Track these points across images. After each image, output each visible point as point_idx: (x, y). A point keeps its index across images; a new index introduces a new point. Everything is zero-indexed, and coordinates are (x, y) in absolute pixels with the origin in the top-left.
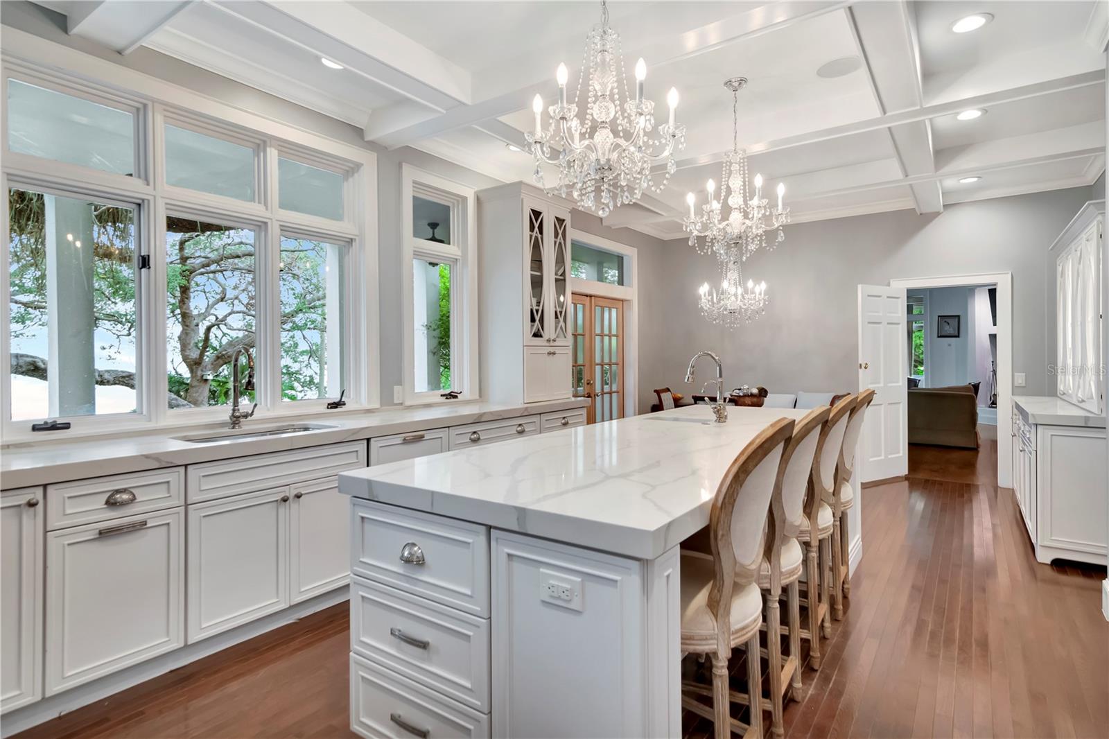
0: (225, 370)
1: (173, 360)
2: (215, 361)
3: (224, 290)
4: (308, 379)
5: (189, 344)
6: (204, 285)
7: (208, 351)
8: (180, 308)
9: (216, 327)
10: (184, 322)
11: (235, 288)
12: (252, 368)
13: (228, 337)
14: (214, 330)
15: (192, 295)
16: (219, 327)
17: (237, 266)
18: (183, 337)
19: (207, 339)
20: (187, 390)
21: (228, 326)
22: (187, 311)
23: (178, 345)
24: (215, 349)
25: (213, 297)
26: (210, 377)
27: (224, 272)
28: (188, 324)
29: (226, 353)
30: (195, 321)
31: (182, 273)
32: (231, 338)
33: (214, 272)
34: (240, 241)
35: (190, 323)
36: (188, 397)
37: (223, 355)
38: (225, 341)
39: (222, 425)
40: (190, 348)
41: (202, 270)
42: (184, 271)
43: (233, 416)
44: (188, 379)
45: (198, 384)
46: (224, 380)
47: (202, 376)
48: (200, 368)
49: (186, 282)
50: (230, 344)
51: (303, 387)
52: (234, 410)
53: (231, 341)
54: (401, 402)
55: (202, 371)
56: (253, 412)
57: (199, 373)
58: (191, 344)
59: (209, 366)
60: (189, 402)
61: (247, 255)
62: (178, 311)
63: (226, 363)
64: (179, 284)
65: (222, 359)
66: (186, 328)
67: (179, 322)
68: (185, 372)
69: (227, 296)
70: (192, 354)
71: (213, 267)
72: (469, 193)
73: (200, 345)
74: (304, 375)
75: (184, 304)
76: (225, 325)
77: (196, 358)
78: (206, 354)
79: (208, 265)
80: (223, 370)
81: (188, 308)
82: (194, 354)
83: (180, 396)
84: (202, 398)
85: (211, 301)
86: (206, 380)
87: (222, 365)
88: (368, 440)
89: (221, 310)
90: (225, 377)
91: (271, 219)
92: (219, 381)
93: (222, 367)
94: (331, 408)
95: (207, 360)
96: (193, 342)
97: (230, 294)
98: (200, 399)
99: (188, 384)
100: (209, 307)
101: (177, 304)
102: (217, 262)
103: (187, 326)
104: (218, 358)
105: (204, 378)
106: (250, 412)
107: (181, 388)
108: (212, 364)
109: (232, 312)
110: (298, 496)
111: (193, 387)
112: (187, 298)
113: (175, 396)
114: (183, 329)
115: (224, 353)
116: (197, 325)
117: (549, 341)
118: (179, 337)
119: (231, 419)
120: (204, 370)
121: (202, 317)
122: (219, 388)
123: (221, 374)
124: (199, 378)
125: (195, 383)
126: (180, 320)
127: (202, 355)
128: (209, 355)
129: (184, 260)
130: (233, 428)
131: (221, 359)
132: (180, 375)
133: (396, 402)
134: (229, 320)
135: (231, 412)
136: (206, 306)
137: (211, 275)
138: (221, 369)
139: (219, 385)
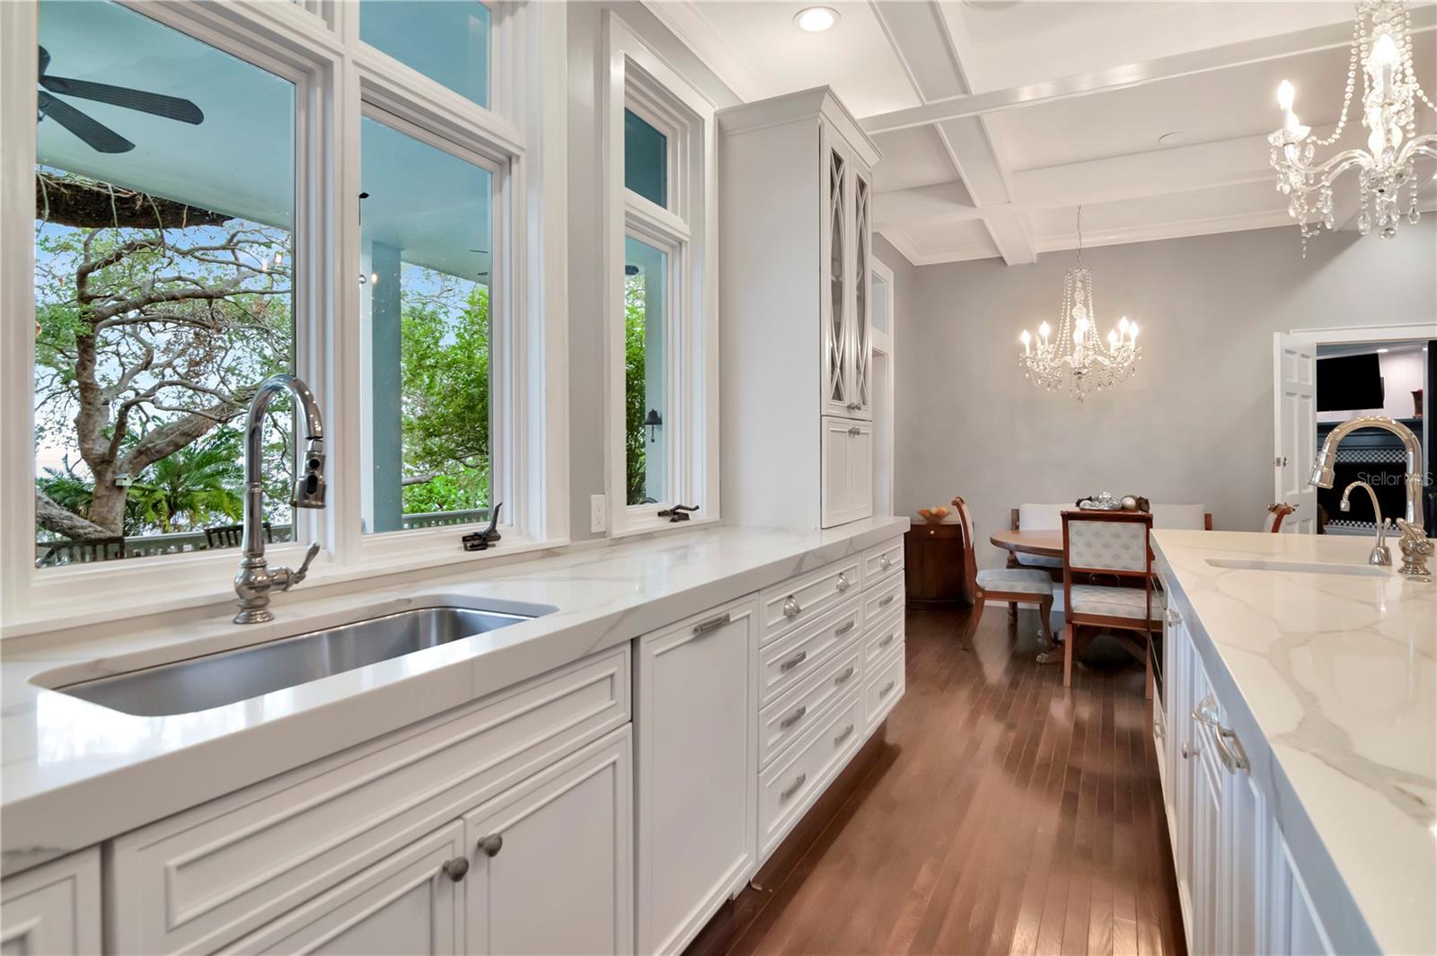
0: (151, 472)
1: (66, 457)
2: (135, 458)
3: (149, 353)
4: (280, 485)
5: (93, 431)
6: (118, 344)
7: (124, 443)
8: (78, 376)
9: (135, 407)
10: (85, 397)
11: (167, 350)
12: (316, 438)
13: (158, 423)
14: (132, 412)
15: (99, 358)
16: (141, 408)
17: (172, 314)
18: (83, 419)
19: (121, 424)
20: (89, 502)
21: (158, 405)
22: (89, 381)
23: (75, 435)
24: (134, 438)
25: (132, 364)
26: (128, 483)
27: (151, 324)
28: (92, 401)
29: (154, 447)
30: (102, 399)
31: (83, 317)
32: (163, 423)
33: (134, 322)
34: (177, 275)
35: (95, 398)
36: (90, 514)
37: (148, 449)
38: (151, 427)
39: (212, 609)
40: (93, 438)
41: (114, 318)
42: (85, 313)
43: (248, 584)
44: (90, 485)
45: (107, 493)
46: (149, 487)
47: (115, 481)
48: (111, 469)
49: (89, 332)
50: (160, 432)
51: (271, 497)
52: (250, 567)
53: (162, 428)
54: (603, 530)
55: (114, 473)
56: (304, 569)
57: (109, 476)
58: (97, 433)
59: (126, 466)
60: (93, 522)
61: (188, 297)
62: (75, 383)
63: (153, 462)
64: (76, 332)
65: (147, 455)
66: (88, 406)
67: (75, 398)
68: (84, 473)
69: (154, 362)
70: (98, 448)
71: (132, 314)
72: (707, 111)
73: (110, 435)
74: (274, 479)
75: (85, 369)
76: (153, 402)
77: (104, 454)
78: (121, 447)
79: (125, 310)
80: (148, 473)
81: (92, 376)
82: (101, 447)
83: (77, 512)
84: (114, 514)
85: (129, 368)
86: (121, 488)
87: (148, 465)
88: (634, 642)
89: (145, 381)
90: (151, 482)
91: (341, 55)
92: (142, 489)
93: (147, 468)
94: (473, 548)
95: (121, 457)
96: (98, 429)
97: (159, 358)
98: (111, 517)
99: (90, 493)
100: (125, 378)
101: (74, 371)
102: (137, 306)
103: (89, 404)
104: (140, 453)
105: (118, 483)
106: (296, 569)
107: (79, 499)
108: (131, 463)
109: (161, 385)
110: (491, 848)
111: (98, 498)
112: (89, 361)
113: (69, 514)
114: (83, 409)
115: (150, 445)
116: (106, 403)
117: (850, 407)
118: (75, 421)
119: (238, 590)
120: (117, 471)
121: (113, 392)
122: (143, 499)
123: (145, 479)
124: (108, 484)
125: (102, 492)
126: (78, 395)
127: (113, 449)
128: (124, 451)
129: (84, 299)
130: (248, 620)
131: (145, 454)
132: (78, 479)
133: (594, 530)
134: (159, 394)
135: (241, 572)
136: (120, 375)
137: (128, 328)
138: (143, 472)
139: (144, 494)
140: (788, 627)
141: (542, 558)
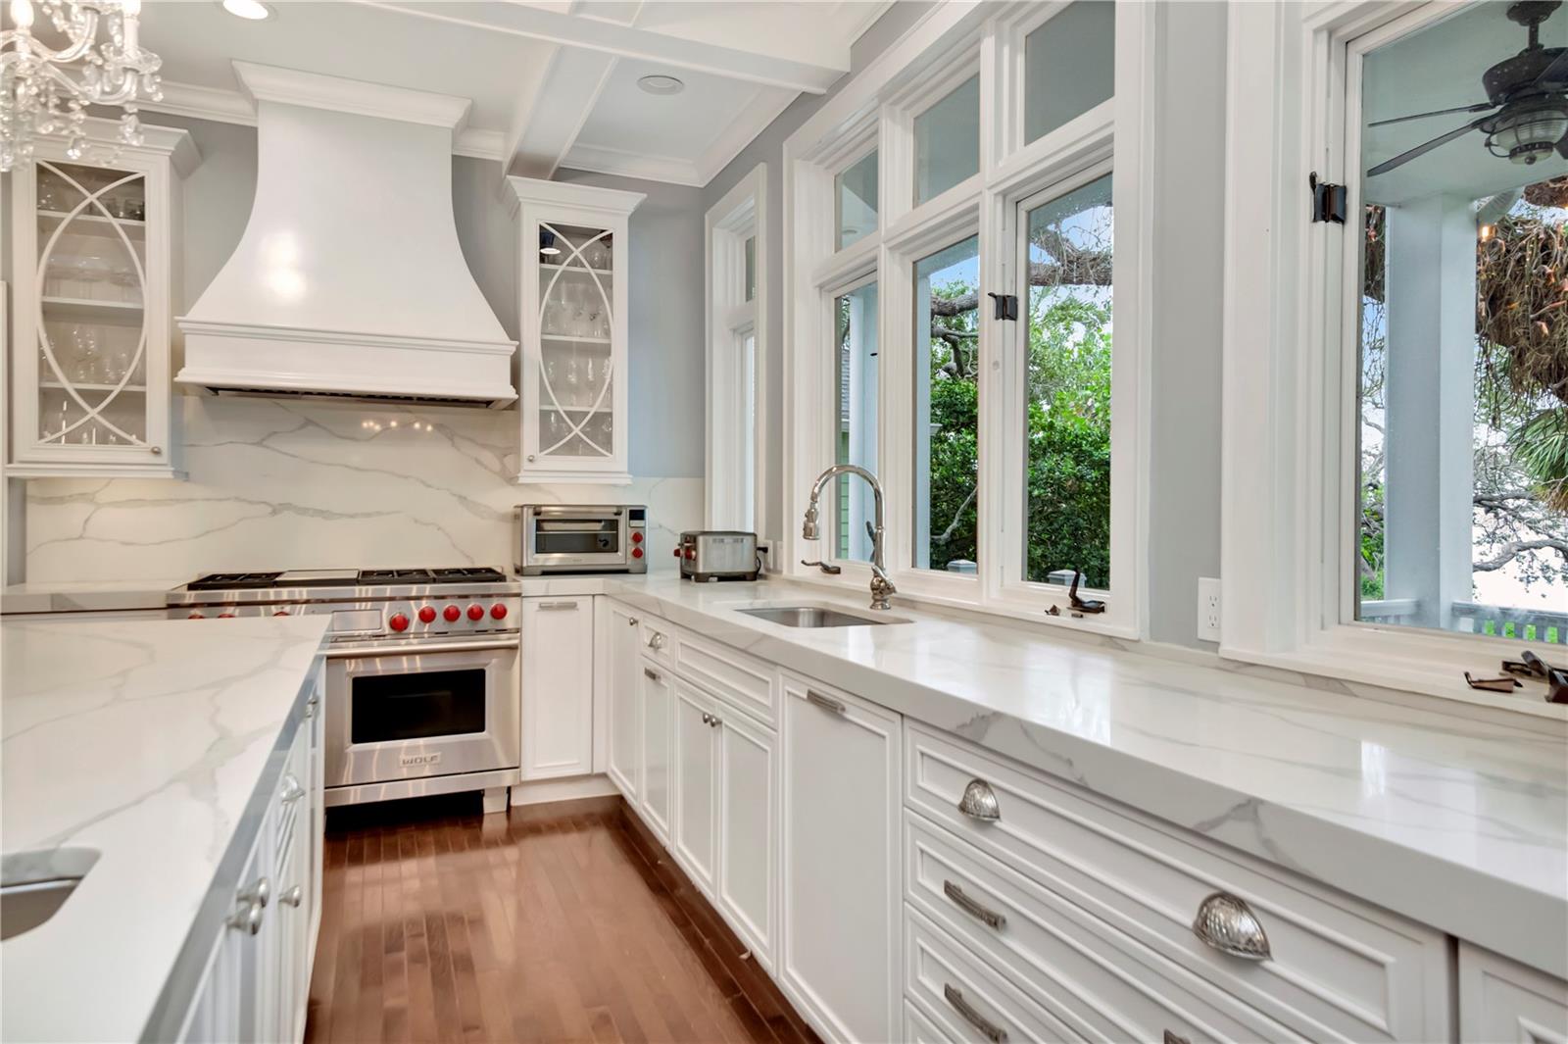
54: (1218, 638)
133: (1203, 634)
140: (956, 823)
141: (1102, 645)
